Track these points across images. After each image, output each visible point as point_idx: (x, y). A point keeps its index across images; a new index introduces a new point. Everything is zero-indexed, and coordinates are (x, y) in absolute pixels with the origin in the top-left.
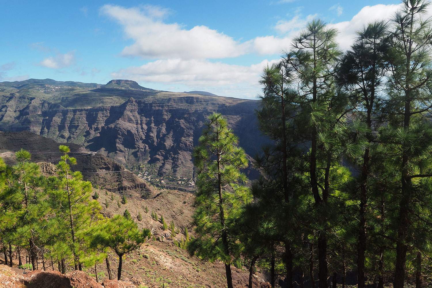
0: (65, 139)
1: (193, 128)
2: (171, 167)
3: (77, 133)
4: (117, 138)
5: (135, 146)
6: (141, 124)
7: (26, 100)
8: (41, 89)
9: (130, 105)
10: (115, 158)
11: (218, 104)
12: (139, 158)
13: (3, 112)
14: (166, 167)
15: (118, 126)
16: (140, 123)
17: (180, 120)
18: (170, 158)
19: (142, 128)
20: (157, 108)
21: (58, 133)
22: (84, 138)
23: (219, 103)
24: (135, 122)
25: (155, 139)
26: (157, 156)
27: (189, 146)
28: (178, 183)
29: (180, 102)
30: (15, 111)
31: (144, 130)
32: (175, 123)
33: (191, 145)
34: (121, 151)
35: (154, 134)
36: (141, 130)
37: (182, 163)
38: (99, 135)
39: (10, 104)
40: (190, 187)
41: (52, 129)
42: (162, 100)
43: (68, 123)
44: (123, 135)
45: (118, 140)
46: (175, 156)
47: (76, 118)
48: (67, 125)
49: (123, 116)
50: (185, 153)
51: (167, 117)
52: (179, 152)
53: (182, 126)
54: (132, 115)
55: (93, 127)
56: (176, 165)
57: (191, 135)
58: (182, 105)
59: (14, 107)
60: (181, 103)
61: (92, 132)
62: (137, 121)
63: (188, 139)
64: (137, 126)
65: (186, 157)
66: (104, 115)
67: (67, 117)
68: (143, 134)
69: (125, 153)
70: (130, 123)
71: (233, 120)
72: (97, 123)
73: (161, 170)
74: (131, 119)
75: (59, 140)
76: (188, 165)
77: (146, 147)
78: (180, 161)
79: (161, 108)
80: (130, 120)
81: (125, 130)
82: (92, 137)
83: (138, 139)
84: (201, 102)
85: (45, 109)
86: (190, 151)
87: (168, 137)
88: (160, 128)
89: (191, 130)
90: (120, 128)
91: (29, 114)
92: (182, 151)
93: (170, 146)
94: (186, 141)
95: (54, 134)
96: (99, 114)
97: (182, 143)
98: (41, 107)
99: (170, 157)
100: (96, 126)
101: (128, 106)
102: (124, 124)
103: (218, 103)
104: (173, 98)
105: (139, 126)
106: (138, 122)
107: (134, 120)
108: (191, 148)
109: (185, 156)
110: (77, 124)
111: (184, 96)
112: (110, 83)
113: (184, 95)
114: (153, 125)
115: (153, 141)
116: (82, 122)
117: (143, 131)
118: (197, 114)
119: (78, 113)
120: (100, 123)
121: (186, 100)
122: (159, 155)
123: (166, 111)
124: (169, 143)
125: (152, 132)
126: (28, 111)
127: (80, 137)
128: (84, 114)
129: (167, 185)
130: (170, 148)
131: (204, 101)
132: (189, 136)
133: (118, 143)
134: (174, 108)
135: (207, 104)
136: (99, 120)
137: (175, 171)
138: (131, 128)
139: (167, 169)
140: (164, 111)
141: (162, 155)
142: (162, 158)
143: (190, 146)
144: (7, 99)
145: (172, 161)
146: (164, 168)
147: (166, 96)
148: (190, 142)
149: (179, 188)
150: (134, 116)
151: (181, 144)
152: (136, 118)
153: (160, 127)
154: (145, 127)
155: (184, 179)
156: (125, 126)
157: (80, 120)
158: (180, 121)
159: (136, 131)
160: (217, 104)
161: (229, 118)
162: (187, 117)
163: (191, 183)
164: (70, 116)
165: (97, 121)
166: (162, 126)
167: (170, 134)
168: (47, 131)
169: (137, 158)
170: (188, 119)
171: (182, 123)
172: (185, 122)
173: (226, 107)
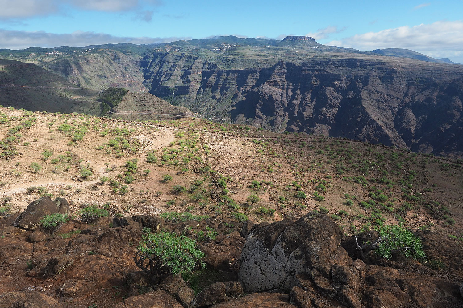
0: (216, 100)
1: (341, 97)
3: (227, 94)
4: (258, 103)
5: (275, 113)
6: (287, 90)
7: (192, 60)
8: (216, 47)
9: (279, 67)
10: (252, 123)
11: (387, 69)
12: (275, 127)
13: (172, 71)
15: (261, 90)
16: (286, 88)
17: (327, 88)
19: (287, 94)
20: (307, 72)
21: (211, 94)
22: (231, 101)
23: (388, 68)
24: (281, 86)
25: (297, 108)
26: (293, 127)
27: (330, 119)
29: (341, 65)
30: (181, 71)
31: (289, 96)
32: (322, 91)
33: (332, 118)
34: (259, 117)
35: (297, 102)
36: (285, 96)
38: (244, 99)
39: (178, 64)
41: (207, 89)
42: (321, 62)
43: (221, 84)
44: (264, 100)
45: (258, 105)
46: (311, 128)
47: (228, 79)
48: (220, 85)
49: (270, 80)
50: (323, 126)
51: (315, 83)
52: (316, 124)
53: (328, 94)
54: (279, 78)
55: (241, 90)
57: (336, 106)
58: (342, 68)
59: (182, 67)
60: (341, 67)
61: (240, 95)
62: (284, 85)
63: (330, 111)
64: (282, 92)
65: (323, 131)
66: (254, 78)
67: (220, 78)
68: (287, 100)
69: (263, 119)
70: (276, 87)
71: (395, 91)
72: (246, 86)
74: (277, 83)
75: (210, 100)
77: (286, 115)
79: (310, 72)
80: (276, 85)
81: (267, 95)
82: (238, 100)
83: (278, 106)
84: (365, 65)
85: (205, 69)
86: (330, 124)
87: (310, 106)
88: (305, 95)
89: (337, 100)
90: (262, 93)
91: (190, 74)
92: (319, 124)
93: (309, 116)
94: (326, 112)
95: (208, 94)
96: (249, 77)
97: (321, 115)
98: (202, 67)
99: (305, 129)
100: (244, 89)
101: (277, 69)
102: (268, 89)
104: (332, 60)
105: (285, 91)
106: (284, 87)
107: (280, 84)
108: (331, 121)
109: (322, 130)
110: (228, 86)
111: (346, 58)
112: (285, 41)
113: (348, 56)
114: (298, 92)
115: (295, 109)
116: (234, 84)
117: (287, 98)
118: (350, 81)
119: (231, 74)
120: (249, 85)
121: (348, 63)
122: (294, 125)
123: (316, 76)
124: (308, 113)
125: (296, 99)
126: (190, 70)
127: (229, 99)
128: (236, 75)
130: (308, 119)
131: (370, 65)
132: (332, 107)
133: (258, 108)
134: (325, 73)
135: (372, 69)
136: (248, 83)
138: (275, 93)
140: (313, 76)
141: (298, 126)
142: (297, 129)
144: (179, 59)
147: (327, 57)
148: (332, 114)
150: (281, 80)
151: (320, 115)
152: (283, 82)
153: (305, 93)
154: (290, 93)
156: (268, 91)
157: (232, 82)
159: (280, 97)
161: (389, 88)
162: (337, 85)
164: (224, 77)
165: (246, 83)
166: (308, 92)
167: (313, 103)
168: (203, 91)
169: (273, 127)
170: (337, 86)
171: (329, 91)
172: (333, 90)
173: (396, 73)
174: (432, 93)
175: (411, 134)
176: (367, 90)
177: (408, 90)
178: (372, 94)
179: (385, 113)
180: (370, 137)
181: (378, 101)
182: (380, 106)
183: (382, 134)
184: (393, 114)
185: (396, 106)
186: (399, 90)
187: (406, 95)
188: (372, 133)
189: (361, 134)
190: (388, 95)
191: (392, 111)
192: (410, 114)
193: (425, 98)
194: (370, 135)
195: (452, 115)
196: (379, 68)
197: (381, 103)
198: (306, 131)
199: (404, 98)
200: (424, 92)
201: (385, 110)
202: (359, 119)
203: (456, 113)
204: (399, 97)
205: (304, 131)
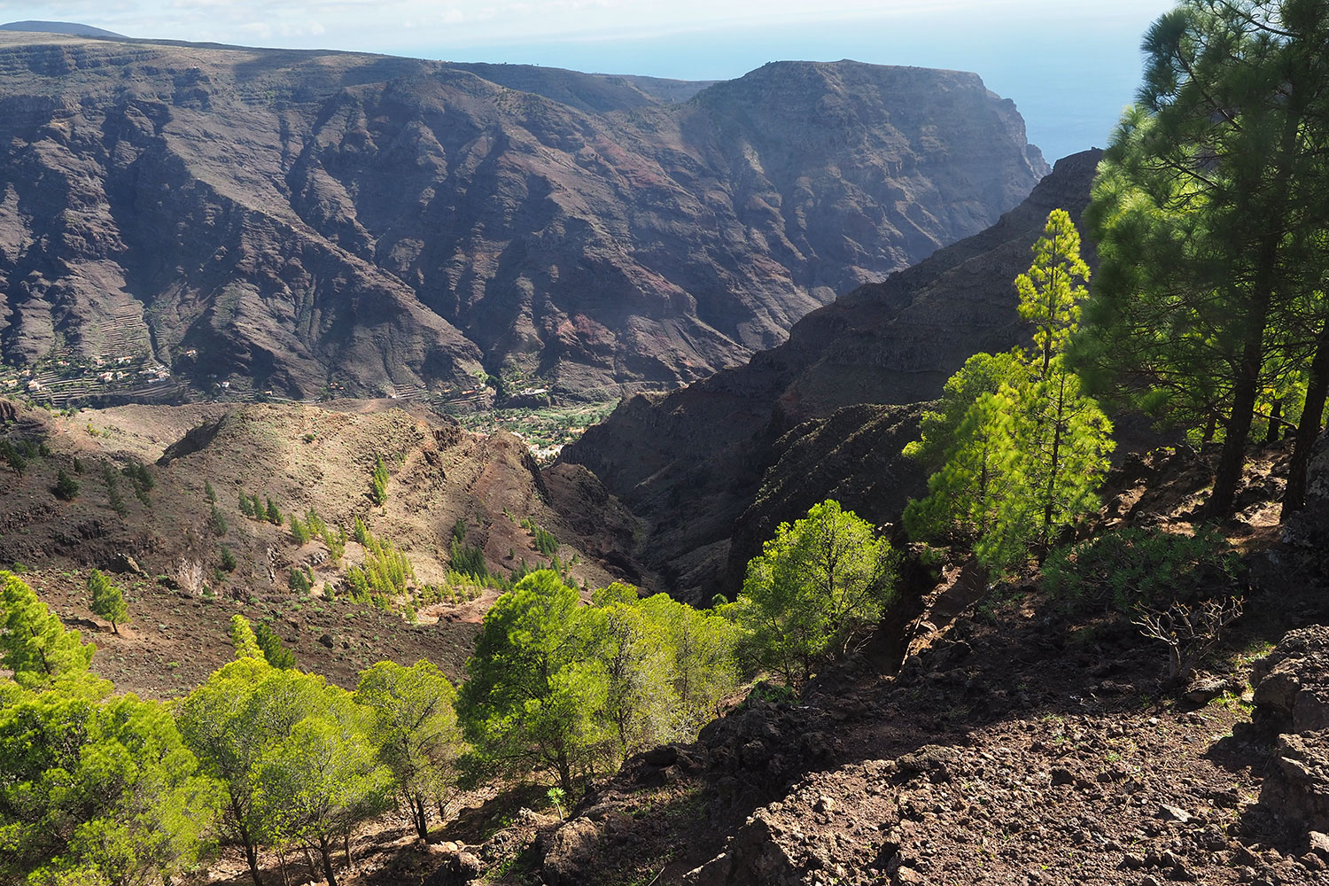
1: (97, 167)
2: (51, 327)
11: (172, 72)
14: (32, 329)
17: (34, 144)
18: (35, 292)
23: (175, 67)
27: (105, 239)
28: (102, 381)
29: (6, 69)
32: (16, 156)
33: (110, 235)
37: (93, 304)
40: (154, 384)
46: (57, 283)
50: (94, 267)
52: (68, 265)
53: (51, 164)
56: (71, 315)
57: (98, 196)
58: (18, 80)
60: (9, 75)
63: (91, 215)
65: (103, 281)
71: (250, 128)
73: (14, 343)
76: (119, 311)
78: (80, 299)
84: (96, 64)
86: (113, 256)
89: (92, 178)
92: (78, 262)
93: (22, 246)
94: (85, 222)
97: (71, 232)
103: (169, 67)
108: (112, 245)
109: (98, 280)
111: (14, 45)
113: (11, 41)
118: (100, 114)
121: (29, 62)
124: (11, 236)
129: (61, 394)
130: (23, 255)
131: (111, 62)
132: (91, 201)
135: (126, 74)
137: (74, 339)
139: (35, 338)
143: (108, 237)
145: (47, 304)
146: (23, 335)
148: (105, 225)
149: (111, 397)
151: (67, 235)
155: (121, 360)
158: (35, 148)
160: (167, 70)
161: (233, 122)
162: (64, 131)
163: (155, 371)
167: (7, 201)
170: (68, 136)
171: (47, 154)
172: (59, 149)
173: (205, 79)
174: (352, 120)
175: (359, 232)
176: (179, 134)
177: (283, 122)
178: (201, 145)
179: (263, 193)
180: (275, 262)
181: (227, 161)
182: (240, 175)
183: (302, 244)
184: (282, 191)
185: (275, 167)
186: (261, 124)
187: (285, 135)
188: (274, 249)
189: (244, 260)
190: (240, 142)
191: (276, 185)
192: (328, 184)
193: (341, 137)
194: (273, 257)
195: (431, 167)
196: (149, 71)
197: (236, 165)
198: (40, 295)
199: (285, 145)
200: (330, 122)
201: (257, 183)
202: (210, 221)
203: (435, 160)
204: (272, 144)
205: (33, 298)
